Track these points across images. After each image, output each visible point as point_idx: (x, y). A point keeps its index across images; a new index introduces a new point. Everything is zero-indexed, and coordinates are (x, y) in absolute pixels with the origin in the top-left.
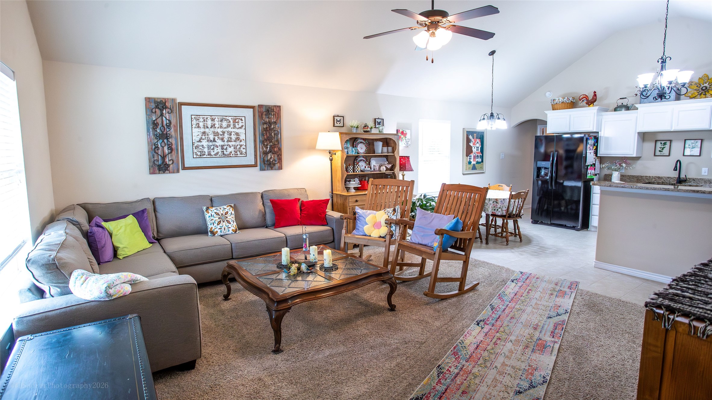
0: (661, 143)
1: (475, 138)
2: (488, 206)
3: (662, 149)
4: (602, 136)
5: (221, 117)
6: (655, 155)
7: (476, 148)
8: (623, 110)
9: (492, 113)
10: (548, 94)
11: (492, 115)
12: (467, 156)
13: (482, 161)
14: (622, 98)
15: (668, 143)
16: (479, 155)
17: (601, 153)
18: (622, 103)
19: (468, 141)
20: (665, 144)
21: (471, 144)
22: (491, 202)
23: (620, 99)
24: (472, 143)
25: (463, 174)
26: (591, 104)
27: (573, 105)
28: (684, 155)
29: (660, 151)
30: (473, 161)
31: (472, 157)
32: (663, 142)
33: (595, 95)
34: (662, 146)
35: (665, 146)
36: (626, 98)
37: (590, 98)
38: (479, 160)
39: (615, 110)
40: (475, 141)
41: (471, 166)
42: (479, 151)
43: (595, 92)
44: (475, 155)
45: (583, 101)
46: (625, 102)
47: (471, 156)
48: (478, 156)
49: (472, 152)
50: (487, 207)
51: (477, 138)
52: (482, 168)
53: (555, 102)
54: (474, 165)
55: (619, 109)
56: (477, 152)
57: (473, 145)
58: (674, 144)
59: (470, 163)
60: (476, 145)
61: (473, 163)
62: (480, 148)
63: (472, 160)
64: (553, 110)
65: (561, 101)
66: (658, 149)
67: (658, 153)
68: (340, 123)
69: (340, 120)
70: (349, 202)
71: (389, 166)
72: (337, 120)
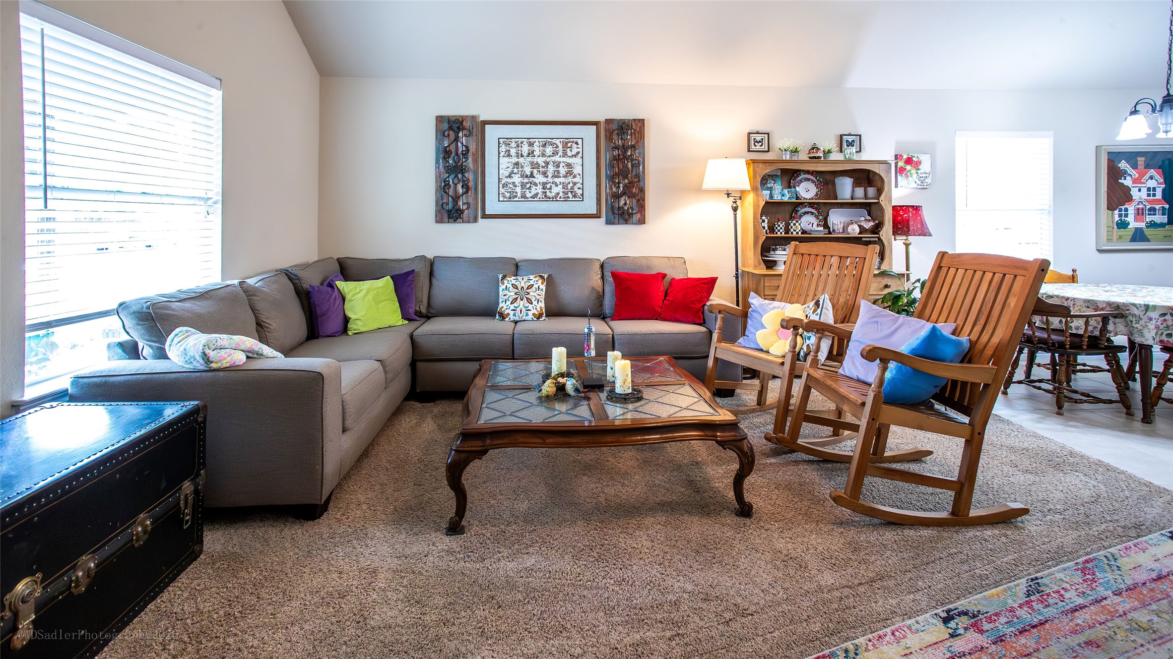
1: (1141, 166)
2: (1142, 322)
5: (544, 140)
7: (1144, 190)
12: (1111, 207)
16: (1157, 207)
21: (1127, 182)
22: (1154, 315)
25: (1100, 251)
30: (1136, 220)
31: (1131, 212)
38: (1160, 218)
40: (1142, 175)
41: (1129, 232)
42: (1159, 197)
44: (1140, 206)
47: (1126, 210)
48: (1153, 209)
49: (1129, 199)
50: (1137, 325)
51: (1148, 166)
56: (1147, 200)
57: (1134, 183)
59: (1122, 225)
60: (1144, 183)
61: (1133, 224)
62: (1159, 190)
63: (1130, 219)
68: (761, 146)
69: (762, 139)
70: (764, 286)
71: (868, 225)
72: (754, 139)
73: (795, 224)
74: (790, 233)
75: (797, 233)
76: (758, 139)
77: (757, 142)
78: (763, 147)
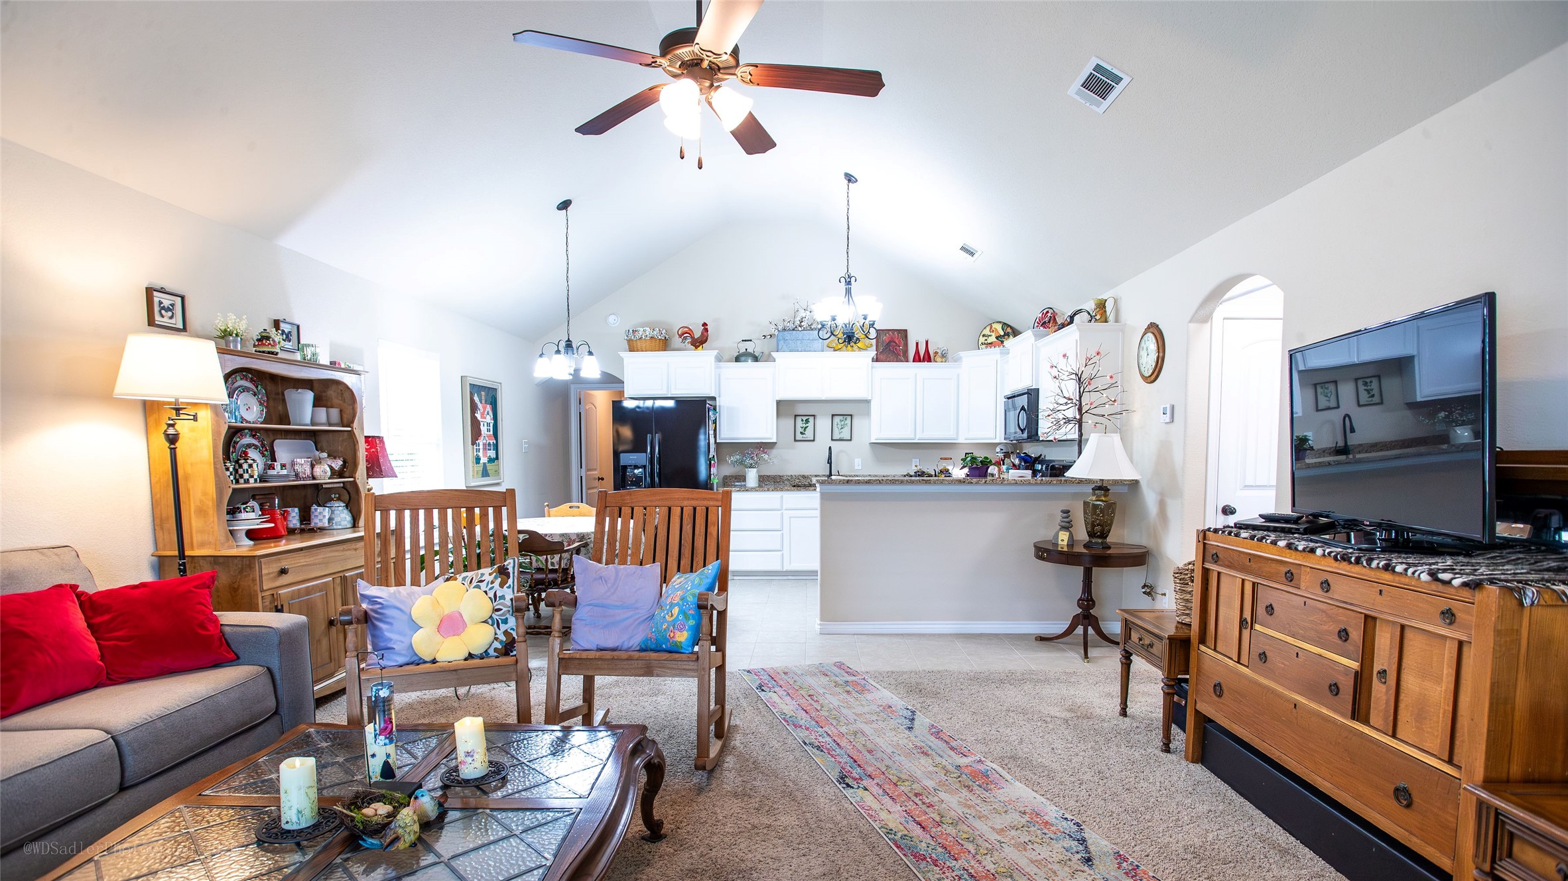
0: (802, 420)
1: (483, 402)
3: (805, 430)
4: (722, 404)
6: (795, 440)
7: (486, 424)
8: (750, 360)
9: (569, 340)
10: (611, 319)
11: (569, 345)
12: (472, 443)
13: (497, 458)
14: (745, 341)
15: (811, 419)
16: (491, 442)
17: (722, 436)
18: (746, 350)
19: (473, 406)
20: (807, 421)
21: (479, 417)
23: (743, 341)
24: (479, 412)
26: (699, 346)
27: (664, 344)
28: (832, 440)
29: (801, 433)
30: (484, 456)
31: (481, 447)
32: (805, 418)
33: (706, 330)
34: (804, 425)
35: (807, 425)
36: (751, 340)
37: (697, 334)
38: (492, 454)
39: (737, 359)
40: (484, 409)
41: (480, 465)
42: (491, 433)
43: (705, 325)
44: (485, 441)
45: (685, 338)
46: (750, 347)
47: (479, 445)
48: (489, 444)
49: (480, 434)
51: (486, 401)
52: (497, 472)
53: (638, 336)
54: (484, 464)
55: (743, 358)
56: (489, 437)
57: (481, 418)
58: (818, 421)
59: (478, 460)
60: (485, 418)
61: (484, 460)
62: (491, 425)
63: (481, 454)
64: (630, 351)
65: (648, 334)
66: (799, 430)
67: (799, 437)
68: (171, 318)
69: (173, 305)
70: (261, 576)
71: (337, 464)
72: (160, 303)
73: (251, 466)
74: (242, 481)
75: (256, 480)
76: (166, 303)
77: (163, 308)
78: (173, 321)
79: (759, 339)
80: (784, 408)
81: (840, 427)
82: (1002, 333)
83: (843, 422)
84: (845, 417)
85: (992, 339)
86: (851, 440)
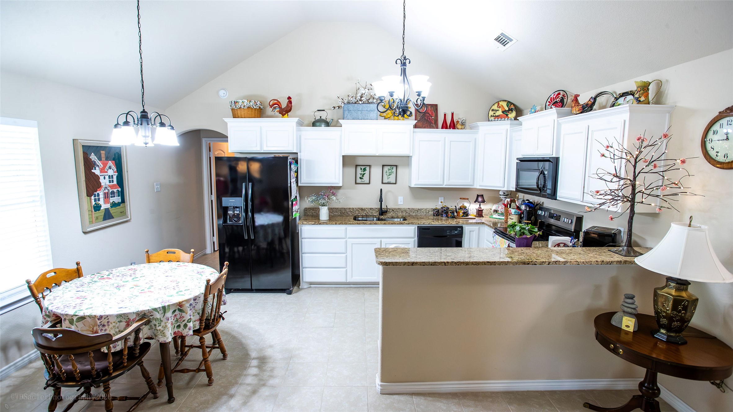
0: (361, 169)
1: (103, 159)
2: (163, 324)
3: (363, 176)
4: (302, 158)
6: (356, 183)
7: (107, 177)
8: (323, 125)
9: (144, 111)
10: (222, 93)
11: (144, 116)
12: (89, 195)
13: (123, 201)
14: (320, 110)
15: (368, 168)
16: (115, 190)
17: (303, 181)
18: (321, 117)
19: (89, 165)
20: (365, 170)
21: (97, 171)
22: (169, 314)
23: (318, 110)
24: (97, 168)
25: (85, 233)
26: (285, 114)
27: (259, 113)
28: (382, 183)
29: (361, 178)
30: (105, 203)
31: (102, 196)
32: (363, 168)
33: (290, 102)
34: (363, 173)
35: (365, 172)
36: (324, 110)
37: (284, 105)
38: (117, 199)
39: (314, 124)
40: (105, 165)
41: (101, 213)
42: (115, 182)
43: (289, 98)
44: (106, 191)
45: (275, 108)
46: (324, 115)
47: (98, 195)
48: (113, 193)
49: (99, 186)
50: (160, 328)
51: (107, 159)
52: (123, 213)
53: (238, 106)
54: (107, 210)
55: (318, 124)
56: (111, 187)
57: (101, 172)
58: (373, 169)
59: (97, 208)
60: (107, 172)
61: (104, 206)
62: (115, 177)
63: (101, 202)
64: (233, 118)
65: (245, 104)
66: (359, 176)
67: (359, 181)
79: (330, 109)
80: (348, 161)
81: (388, 174)
82: (507, 109)
83: (390, 171)
84: (392, 167)
85: (500, 113)
86: (396, 183)
